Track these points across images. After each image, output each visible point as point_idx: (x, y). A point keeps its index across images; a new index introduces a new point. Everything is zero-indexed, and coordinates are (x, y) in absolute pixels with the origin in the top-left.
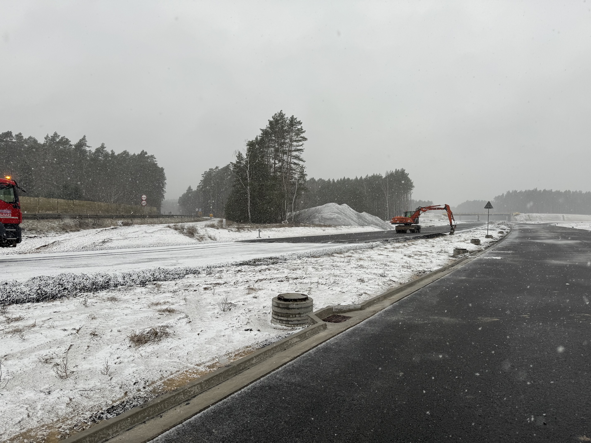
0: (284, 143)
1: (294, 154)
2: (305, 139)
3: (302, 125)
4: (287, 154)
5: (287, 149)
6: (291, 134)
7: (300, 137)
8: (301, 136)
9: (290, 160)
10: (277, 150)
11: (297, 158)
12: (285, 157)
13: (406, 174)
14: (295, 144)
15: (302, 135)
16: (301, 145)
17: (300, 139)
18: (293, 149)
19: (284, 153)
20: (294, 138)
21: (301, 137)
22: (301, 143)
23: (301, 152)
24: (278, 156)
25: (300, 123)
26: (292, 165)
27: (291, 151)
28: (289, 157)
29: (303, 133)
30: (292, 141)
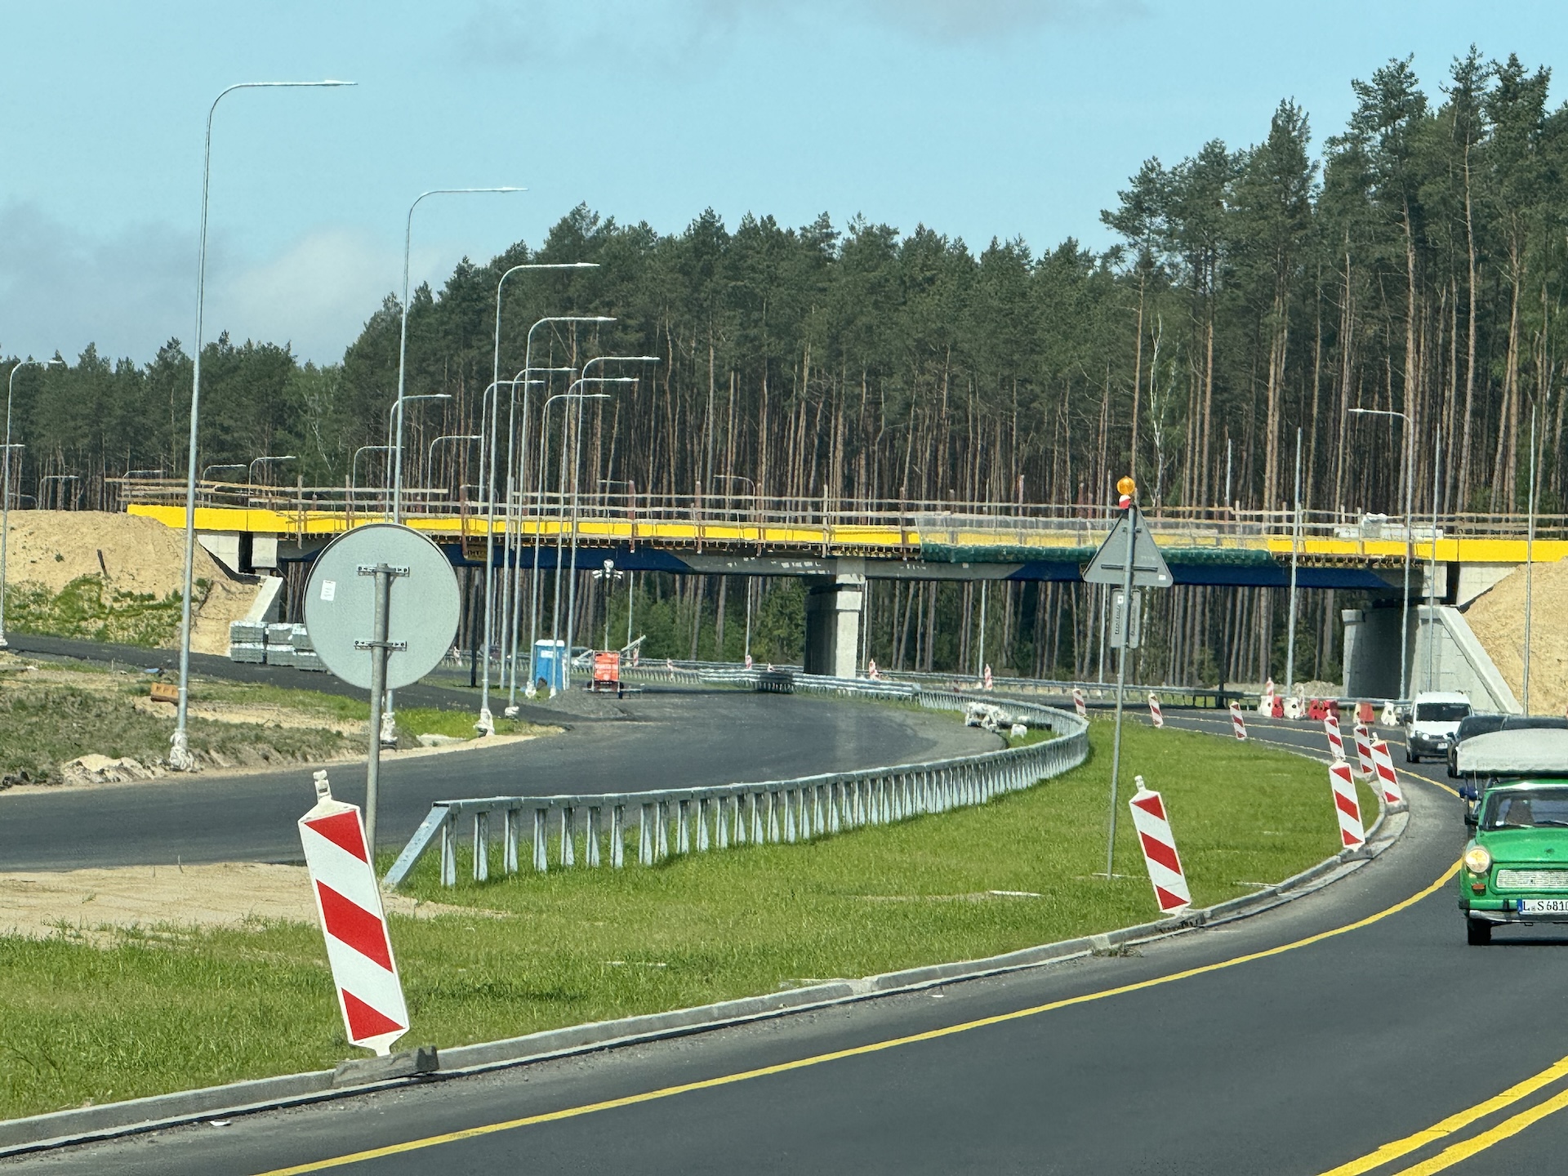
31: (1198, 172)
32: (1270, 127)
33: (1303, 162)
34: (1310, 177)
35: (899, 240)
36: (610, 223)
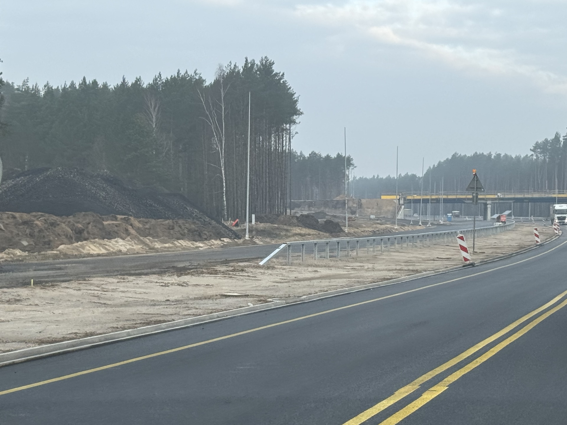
13: (276, 74)
31: (544, 142)
32: (555, 136)
33: (559, 140)
34: (561, 143)
35: (502, 155)
36: (460, 155)
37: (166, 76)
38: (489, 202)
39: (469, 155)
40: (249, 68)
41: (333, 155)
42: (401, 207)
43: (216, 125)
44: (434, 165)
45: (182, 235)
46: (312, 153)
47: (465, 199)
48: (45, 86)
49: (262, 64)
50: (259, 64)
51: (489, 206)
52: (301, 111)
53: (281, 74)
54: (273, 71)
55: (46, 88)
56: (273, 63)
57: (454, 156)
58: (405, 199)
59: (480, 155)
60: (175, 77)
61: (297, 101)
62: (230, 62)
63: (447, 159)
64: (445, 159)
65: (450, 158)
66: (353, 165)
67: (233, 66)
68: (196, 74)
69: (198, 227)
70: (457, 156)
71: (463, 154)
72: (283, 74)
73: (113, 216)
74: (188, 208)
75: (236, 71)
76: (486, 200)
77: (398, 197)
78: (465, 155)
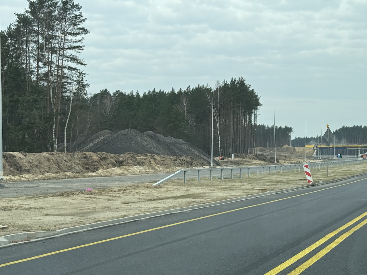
0: (54, 37)
1: (68, 53)
2: (85, 31)
3: (81, 10)
4: (56, 53)
5: (57, 46)
6: (64, 23)
7: (78, 29)
8: (79, 26)
9: (62, 63)
10: (41, 48)
11: (73, 59)
12: (54, 58)
14: (70, 37)
15: (81, 25)
16: (79, 41)
17: (78, 31)
18: (67, 45)
19: (53, 51)
20: (69, 29)
21: (80, 29)
22: (78, 37)
23: (81, 51)
24: (43, 56)
25: (78, 7)
26: (66, 71)
27: (64, 49)
28: (61, 58)
29: (83, 22)
30: (64, 33)
37: (193, 87)
38: (359, 148)
39: (350, 126)
40: (233, 82)
41: (283, 127)
42: (315, 151)
43: (215, 110)
44: (334, 132)
45: (181, 164)
46: (273, 125)
47: (347, 147)
48: (136, 93)
49: (240, 80)
50: (238, 80)
51: (359, 151)
52: (261, 104)
53: (249, 85)
54: (245, 84)
55: (137, 94)
56: (245, 80)
57: (343, 127)
58: (317, 147)
59: (356, 126)
60: (197, 87)
61: (259, 99)
62: (224, 80)
63: (340, 129)
64: (339, 128)
65: (341, 128)
66: (293, 131)
67: (225, 82)
68: (207, 86)
69: (191, 160)
70: (345, 127)
71: (348, 126)
72: (250, 85)
73: (145, 154)
74: (192, 150)
75: (227, 84)
76: (358, 148)
77: (313, 146)
78: (349, 127)
